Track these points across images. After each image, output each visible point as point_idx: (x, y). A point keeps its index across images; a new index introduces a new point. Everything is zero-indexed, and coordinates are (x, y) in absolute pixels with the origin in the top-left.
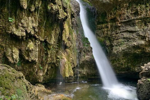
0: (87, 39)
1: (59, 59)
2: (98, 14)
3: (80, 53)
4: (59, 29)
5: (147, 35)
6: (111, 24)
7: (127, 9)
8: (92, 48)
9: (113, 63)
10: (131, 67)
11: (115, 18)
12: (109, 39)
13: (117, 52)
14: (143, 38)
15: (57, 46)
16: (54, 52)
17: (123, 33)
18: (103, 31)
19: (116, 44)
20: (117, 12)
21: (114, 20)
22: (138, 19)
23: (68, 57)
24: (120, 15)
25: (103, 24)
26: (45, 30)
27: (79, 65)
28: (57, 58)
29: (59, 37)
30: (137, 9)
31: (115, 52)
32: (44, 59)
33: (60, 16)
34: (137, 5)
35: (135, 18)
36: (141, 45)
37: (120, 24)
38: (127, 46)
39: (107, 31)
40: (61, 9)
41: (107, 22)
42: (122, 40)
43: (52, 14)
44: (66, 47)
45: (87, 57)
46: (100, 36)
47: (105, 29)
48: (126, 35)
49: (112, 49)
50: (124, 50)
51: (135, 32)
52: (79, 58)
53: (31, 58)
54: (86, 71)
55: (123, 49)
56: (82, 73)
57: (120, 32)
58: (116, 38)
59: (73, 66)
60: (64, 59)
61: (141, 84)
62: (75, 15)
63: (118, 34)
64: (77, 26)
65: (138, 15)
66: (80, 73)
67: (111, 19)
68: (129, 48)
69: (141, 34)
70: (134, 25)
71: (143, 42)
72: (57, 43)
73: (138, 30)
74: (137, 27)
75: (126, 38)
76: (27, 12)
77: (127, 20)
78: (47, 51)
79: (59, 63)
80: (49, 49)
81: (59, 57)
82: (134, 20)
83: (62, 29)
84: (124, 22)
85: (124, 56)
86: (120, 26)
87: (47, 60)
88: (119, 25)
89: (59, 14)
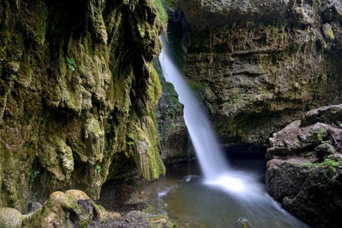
0: (170, 85)
1: (132, 140)
3: (162, 118)
5: (277, 83)
6: (215, 54)
8: (183, 106)
11: (225, 45)
12: (211, 85)
13: (229, 114)
14: (270, 87)
16: (124, 128)
17: (239, 77)
18: (197, 67)
19: (227, 98)
20: (231, 33)
21: (222, 48)
22: (263, 52)
24: (235, 41)
25: (199, 53)
28: (129, 139)
30: (265, 34)
31: (227, 113)
34: (266, 26)
35: (260, 49)
36: (267, 99)
37: (232, 56)
38: (247, 102)
39: (207, 68)
41: (208, 51)
42: (237, 90)
46: (190, 78)
47: (202, 64)
48: (244, 81)
49: (221, 108)
50: (240, 110)
51: (258, 75)
53: (95, 156)
55: (239, 107)
57: (234, 74)
58: (226, 86)
60: (144, 139)
61: (275, 171)
63: (229, 79)
65: (265, 44)
67: (217, 46)
68: (248, 106)
69: (267, 80)
70: (256, 61)
71: (270, 95)
73: (263, 72)
74: (260, 66)
75: (245, 87)
76: (89, 42)
77: (247, 51)
78: (113, 129)
79: (133, 149)
80: (117, 124)
81: (132, 136)
82: (258, 53)
84: (241, 56)
86: (232, 62)
87: (112, 149)
88: (232, 59)
89: (153, 45)
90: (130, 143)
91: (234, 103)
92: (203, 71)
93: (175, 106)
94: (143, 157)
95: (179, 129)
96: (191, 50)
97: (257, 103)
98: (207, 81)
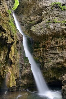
0: (27, 58)
1: (5, 72)
2: (34, 42)
3: (22, 68)
4: (7, 50)
5: (64, 56)
6: (43, 48)
7: (52, 40)
8: (30, 64)
9: (45, 75)
10: (57, 77)
11: (45, 45)
12: (42, 58)
13: (47, 67)
14: (62, 58)
15: (5, 62)
16: (2, 67)
17: (50, 55)
18: (37, 53)
19: (46, 61)
20: (46, 42)
21: (44, 46)
22: (58, 46)
23: (13, 70)
24: (48, 44)
25: (37, 48)
27: (21, 77)
28: (4, 72)
29: (7, 56)
30: (57, 41)
31: (46, 67)
33: (9, 41)
34: (57, 38)
36: (61, 62)
38: (53, 63)
39: (40, 53)
40: (10, 37)
41: (40, 48)
42: (50, 59)
43: (2, 39)
44: (11, 63)
45: (27, 71)
46: (36, 56)
48: (52, 56)
49: (44, 65)
51: (57, 54)
52: (21, 71)
54: (26, 82)
55: (51, 65)
56: (23, 83)
57: (48, 54)
58: (46, 58)
59: (16, 78)
60: (9, 72)
61: (64, 89)
62: (19, 42)
65: (58, 44)
66: (22, 83)
67: (43, 46)
69: (61, 55)
70: (56, 49)
71: (62, 60)
72: (5, 60)
73: (59, 53)
74: (58, 51)
75: (52, 58)
77: (52, 47)
79: (5, 75)
81: (5, 70)
82: (56, 47)
83: (10, 50)
84: (50, 48)
85: (51, 70)
86: (48, 50)
88: (47, 49)
89: (8, 40)
90: (4, 73)
91: (48, 63)
93: (27, 64)
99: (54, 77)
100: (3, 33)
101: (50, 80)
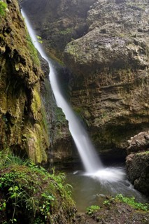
0: (60, 109)
1: (25, 138)
2: (73, 77)
3: (53, 128)
4: (25, 96)
5: (130, 104)
6: (90, 90)
7: (108, 74)
8: (68, 122)
9: (95, 139)
10: (116, 143)
11: (94, 83)
12: (89, 109)
13: (100, 125)
14: (127, 107)
15: (23, 120)
16: (19, 129)
17: (104, 102)
18: (80, 99)
19: (97, 115)
20: (97, 76)
21: (93, 86)
22: (119, 86)
23: (39, 134)
24: (100, 80)
25: (80, 90)
26: (7, 98)
27: (52, 146)
28: (23, 137)
30: (118, 74)
31: (97, 125)
32: (4, 140)
33: (30, 79)
34: (118, 69)
35: (117, 84)
36: (126, 115)
37: (100, 90)
38: (111, 118)
39: (86, 99)
40: (32, 71)
41: (85, 88)
42: (104, 110)
43: (20, 76)
44: (34, 122)
45: (61, 134)
46: (76, 105)
47: (83, 97)
48: (108, 104)
49: (93, 122)
50: (107, 122)
51: (118, 100)
52: (51, 136)
54: (61, 154)
56: (56, 156)
57: (102, 101)
58: (97, 108)
59: (45, 147)
60: (33, 138)
61: (129, 162)
63: (99, 104)
64: (46, 92)
65: (120, 81)
66: (53, 157)
67: (90, 85)
68: (112, 120)
69: (124, 103)
70: (116, 92)
71: (127, 112)
72: (23, 117)
73: (121, 98)
74: (119, 95)
75: (109, 108)
77: (109, 86)
78: (9, 128)
79: (26, 144)
80: (12, 125)
81: (25, 135)
82: (116, 86)
84: (105, 89)
85: (107, 130)
86: (100, 94)
87: (9, 141)
88: (100, 92)
89: (29, 77)
90: (24, 140)
91: (102, 118)
92: (84, 101)
93: (61, 121)
94: (31, 148)
95: (65, 136)
96: (75, 89)
97: (119, 118)
98: (86, 107)
99: (112, 143)
100: (21, 64)
101: (105, 148)
